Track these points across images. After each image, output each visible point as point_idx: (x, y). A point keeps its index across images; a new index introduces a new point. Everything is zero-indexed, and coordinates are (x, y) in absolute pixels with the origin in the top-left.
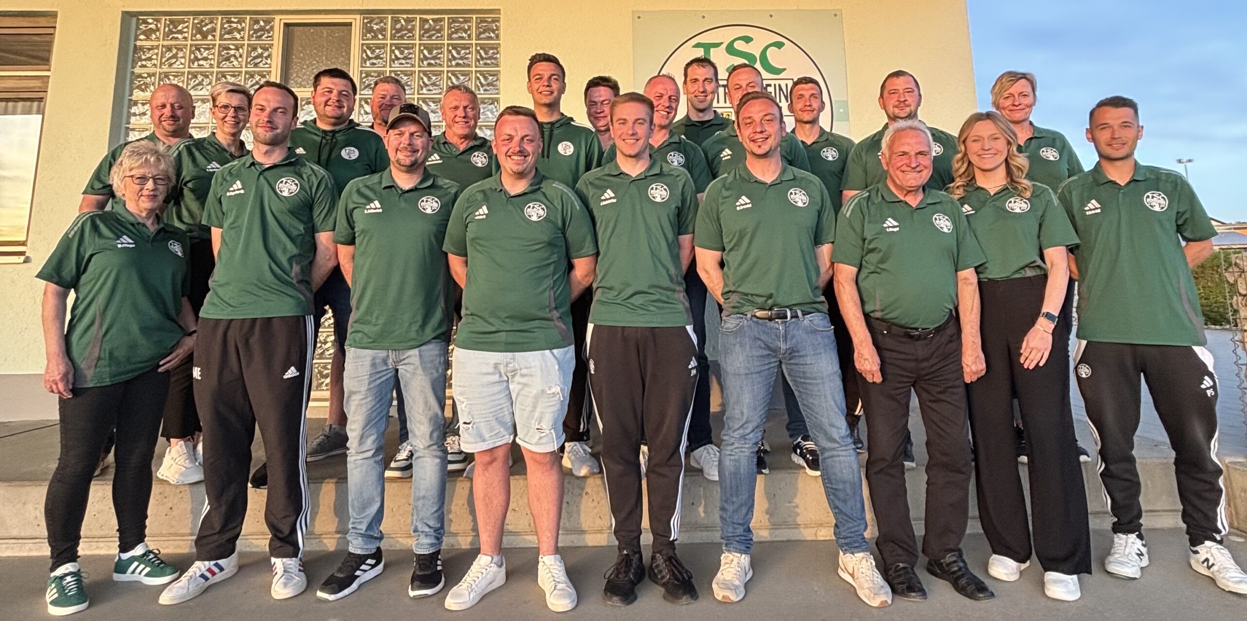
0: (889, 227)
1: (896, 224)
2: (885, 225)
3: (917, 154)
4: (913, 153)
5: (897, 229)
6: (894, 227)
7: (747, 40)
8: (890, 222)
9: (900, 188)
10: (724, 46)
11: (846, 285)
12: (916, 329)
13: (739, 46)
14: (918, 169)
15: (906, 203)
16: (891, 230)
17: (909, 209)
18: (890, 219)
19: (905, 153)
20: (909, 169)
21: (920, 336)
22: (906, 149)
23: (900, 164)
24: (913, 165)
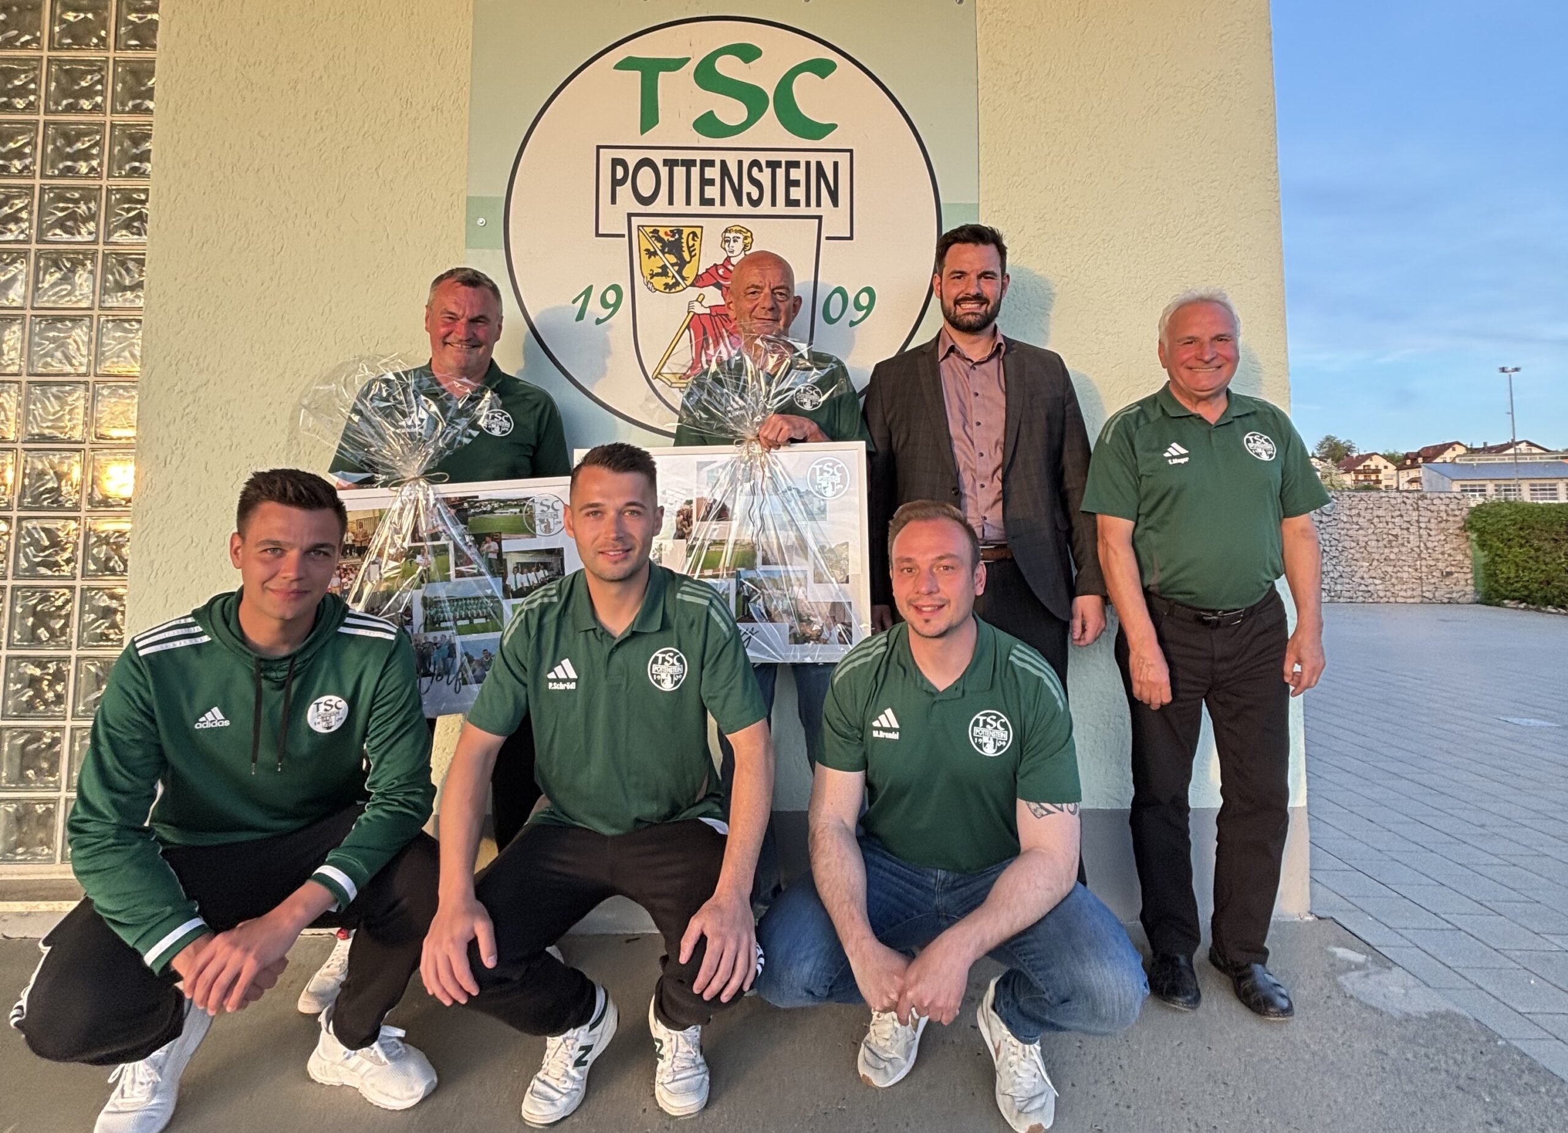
0: (1173, 457)
1: (1184, 451)
2: (1167, 455)
3: (1213, 339)
4: (1207, 339)
5: (1186, 459)
6: (1181, 456)
7: (747, 53)
8: (1176, 449)
9: (1189, 396)
10: (691, 67)
11: (1119, 551)
12: (1214, 612)
13: (727, 66)
14: (1216, 363)
15: (1201, 418)
16: (1176, 461)
17: (1204, 428)
18: (1174, 445)
19: (1192, 340)
20: (1199, 364)
21: (1218, 622)
22: (1194, 332)
23: (1186, 357)
24: (1207, 358)
